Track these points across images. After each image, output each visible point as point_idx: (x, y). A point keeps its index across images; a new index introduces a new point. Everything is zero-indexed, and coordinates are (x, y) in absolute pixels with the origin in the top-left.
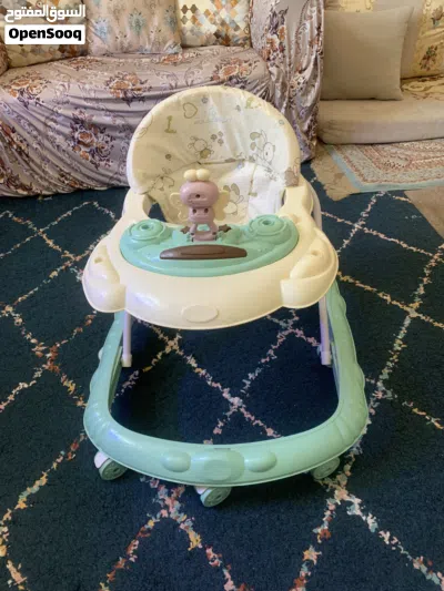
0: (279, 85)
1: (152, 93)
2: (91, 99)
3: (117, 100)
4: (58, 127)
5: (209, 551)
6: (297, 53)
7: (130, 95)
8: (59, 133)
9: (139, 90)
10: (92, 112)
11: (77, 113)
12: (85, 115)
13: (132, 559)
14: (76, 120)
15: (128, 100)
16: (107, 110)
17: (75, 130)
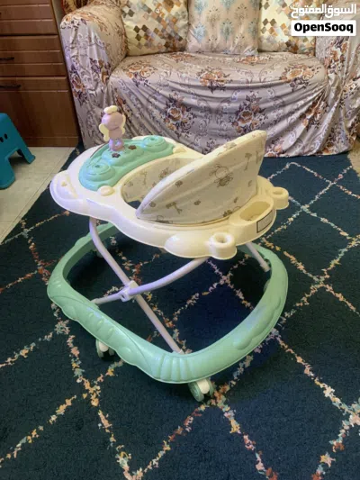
0: (334, 88)
1: (231, 85)
2: (185, 85)
3: (204, 88)
4: (156, 103)
5: (246, 437)
6: (354, 64)
7: (214, 85)
8: (156, 107)
9: (222, 81)
10: (184, 94)
11: (172, 94)
12: (178, 97)
13: (188, 429)
14: (171, 100)
15: (212, 89)
16: (196, 94)
17: (168, 106)
